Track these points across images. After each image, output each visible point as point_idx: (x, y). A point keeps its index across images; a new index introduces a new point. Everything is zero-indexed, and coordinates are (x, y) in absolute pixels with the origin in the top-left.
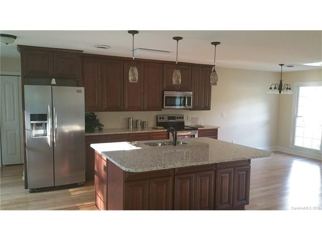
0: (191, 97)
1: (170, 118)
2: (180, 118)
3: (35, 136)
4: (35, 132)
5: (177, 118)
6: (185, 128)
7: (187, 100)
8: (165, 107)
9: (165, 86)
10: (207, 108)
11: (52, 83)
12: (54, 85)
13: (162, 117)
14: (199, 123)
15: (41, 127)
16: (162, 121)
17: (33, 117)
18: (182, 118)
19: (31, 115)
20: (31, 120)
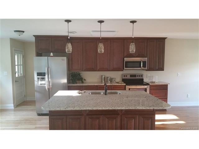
0: (146, 62)
1: (131, 76)
2: (140, 76)
3: (40, 85)
4: (40, 82)
5: (138, 76)
6: (144, 83)
7: (142, 63)
8: (125, 68)
9: (126, 54)
10: (162, 69)
11: (51, 55)
12: (52, 56)
13: (125, 75)
14: (154, 80)
15: (43, 80)
16: (125, 78)
17: (39, 74)
18: (142, 76)
19: (37, 73)
20: (37, 76)
